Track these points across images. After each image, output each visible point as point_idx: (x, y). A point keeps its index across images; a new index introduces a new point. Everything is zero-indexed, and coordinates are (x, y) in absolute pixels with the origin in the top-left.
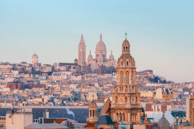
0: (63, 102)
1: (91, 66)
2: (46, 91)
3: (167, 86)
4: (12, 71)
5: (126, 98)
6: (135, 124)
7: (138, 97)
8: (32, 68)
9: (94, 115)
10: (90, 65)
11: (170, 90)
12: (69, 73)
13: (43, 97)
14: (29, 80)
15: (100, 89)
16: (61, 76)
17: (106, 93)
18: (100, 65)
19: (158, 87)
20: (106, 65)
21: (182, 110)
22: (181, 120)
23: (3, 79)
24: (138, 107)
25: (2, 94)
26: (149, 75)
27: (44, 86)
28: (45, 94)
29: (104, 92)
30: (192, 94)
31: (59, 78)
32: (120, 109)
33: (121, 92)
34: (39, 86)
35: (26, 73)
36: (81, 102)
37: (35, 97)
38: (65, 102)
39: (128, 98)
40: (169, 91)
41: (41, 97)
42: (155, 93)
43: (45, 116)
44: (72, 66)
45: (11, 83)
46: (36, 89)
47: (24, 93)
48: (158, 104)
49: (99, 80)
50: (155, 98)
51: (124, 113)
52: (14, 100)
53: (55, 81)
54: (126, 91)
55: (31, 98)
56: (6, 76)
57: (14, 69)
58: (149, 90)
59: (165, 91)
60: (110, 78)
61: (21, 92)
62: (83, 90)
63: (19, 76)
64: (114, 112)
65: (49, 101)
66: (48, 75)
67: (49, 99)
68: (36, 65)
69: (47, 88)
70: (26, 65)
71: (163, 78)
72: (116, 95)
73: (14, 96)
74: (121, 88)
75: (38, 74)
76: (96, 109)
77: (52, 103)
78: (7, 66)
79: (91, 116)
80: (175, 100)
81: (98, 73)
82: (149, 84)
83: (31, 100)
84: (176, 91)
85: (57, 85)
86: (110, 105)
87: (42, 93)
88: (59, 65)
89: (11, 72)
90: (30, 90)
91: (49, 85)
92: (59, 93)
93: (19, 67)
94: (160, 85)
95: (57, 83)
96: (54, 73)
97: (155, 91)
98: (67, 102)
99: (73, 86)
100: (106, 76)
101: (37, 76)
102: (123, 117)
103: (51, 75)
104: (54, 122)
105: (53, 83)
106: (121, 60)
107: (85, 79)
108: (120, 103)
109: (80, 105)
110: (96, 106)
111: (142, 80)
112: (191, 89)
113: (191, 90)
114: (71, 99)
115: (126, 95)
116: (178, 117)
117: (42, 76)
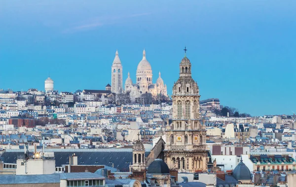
0: (91, 144)
1: (131, 94)
2: (66, 129)
3: (241, 121)
4: (16, 101)
5: (186, 137)
6: (201, 172)
7: (203, 136)
8: (46, 97)
9: (139, 161)
10: (128, 93)
11: (246, 126)
12: (99, 103)
13: (62, 136)
14: (40, 113)
15: (144, 125)
16: (87, 108)
17: (154, 131)
18: (144, 92)
19: (227, 123)
20: (152, 93)
21: (265, 153)
22: (264, 167)
23: (2, 112)
24: (203, 149)
25: (4, 133)
26: (214, 105)
27: (63, 122)
28: (66, 133)
29: (151, 129)
30: (277, 131)
31: (85, 111)
32: (178, 152)
33: (179, 129)
34: (56, 121)
35: (37, 104)
36: (118, 144)
37: (52, 137)
38: (94, 143)
39: (189, 138)
40: (245, 128)
41: (59, 136)
42: (224, 131)
43: (72, 163)
44: (103, 94)
45: (15, 117)
46: (51, 125)
47: (35, 132)
48: (229, 146)
49: (142, 114)
50: (224, 137)
51: (183, 158)
52: (21, 141)
53: (79, 115)
54: (186, 127)
55: (46, 139)
56: (8, 108)
57: (18, 99)
58: (215, 126)
59: (238, 127)
60: (157, 110)
61: (30, 129)
62: (120, 127)
63: (26, 109)
64: (169, 156)
65: (71, 142)
66: (69, 106)
67: (71, 139)
68: (51, 93)
69: (67, 124)
70: (36, 93)
71: (234, 109)
72: (172, 133)
73: (20, 135)
74: (179, 123)
75: (54, 105)
76: (144, 152)
77: (76, 145)
78: (9, 95)
79: (136, 162)
80: (254, 140)
81: (141, 104)
82: (214, 119)
83: (46, 141)
84: (254, 127)
85: (82, 121)
86: (163, 147)
87: (60, 132)
88: (84, 93)
89: (14, 103)
90: (44, 128)
91: (70, 121)
92: (85, 131)
93: (26, 96)
94: (231, 119)
95: (82, 118)
96: (77, 103)
97: (223, 128)
98: (97, 144)
99: (105, 122)
100: (153, 107)
101: (53, 108)
102: (181, 163)
103: (73, 106)
104: (86, 171)
105: (75, 117)
106: (179, 85)
107: (122, 112)
108: (178, 144)
109: (118, 147)
110: (143, 148)
111: (204, 112)
112: (275, 124)
113: (276, 126)
114: (103, 139)
115: (186, 133)
116: (259, 163)
117: (59, 107)
